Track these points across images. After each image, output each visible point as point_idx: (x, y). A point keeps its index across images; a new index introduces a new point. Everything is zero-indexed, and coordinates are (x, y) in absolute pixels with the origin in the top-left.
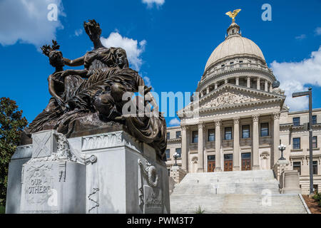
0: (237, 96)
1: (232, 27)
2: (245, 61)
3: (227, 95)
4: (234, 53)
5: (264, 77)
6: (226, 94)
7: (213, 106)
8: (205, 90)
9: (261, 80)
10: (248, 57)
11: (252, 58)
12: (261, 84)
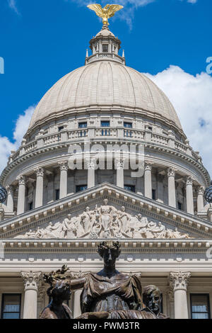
0: (134, 219)
1: (102, 38)
2: (139, 125)
3: (107, 213)
4: (109, 101)
5: (184, 170)
6: (106, 208)
7: (71, 235)
8: (34, 175)
9: (178, 176)
10: (145, 117)
11: (154, 120)
12: (177, 185)
